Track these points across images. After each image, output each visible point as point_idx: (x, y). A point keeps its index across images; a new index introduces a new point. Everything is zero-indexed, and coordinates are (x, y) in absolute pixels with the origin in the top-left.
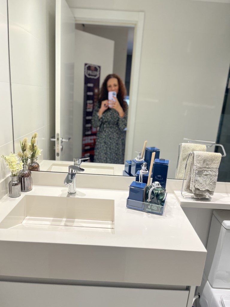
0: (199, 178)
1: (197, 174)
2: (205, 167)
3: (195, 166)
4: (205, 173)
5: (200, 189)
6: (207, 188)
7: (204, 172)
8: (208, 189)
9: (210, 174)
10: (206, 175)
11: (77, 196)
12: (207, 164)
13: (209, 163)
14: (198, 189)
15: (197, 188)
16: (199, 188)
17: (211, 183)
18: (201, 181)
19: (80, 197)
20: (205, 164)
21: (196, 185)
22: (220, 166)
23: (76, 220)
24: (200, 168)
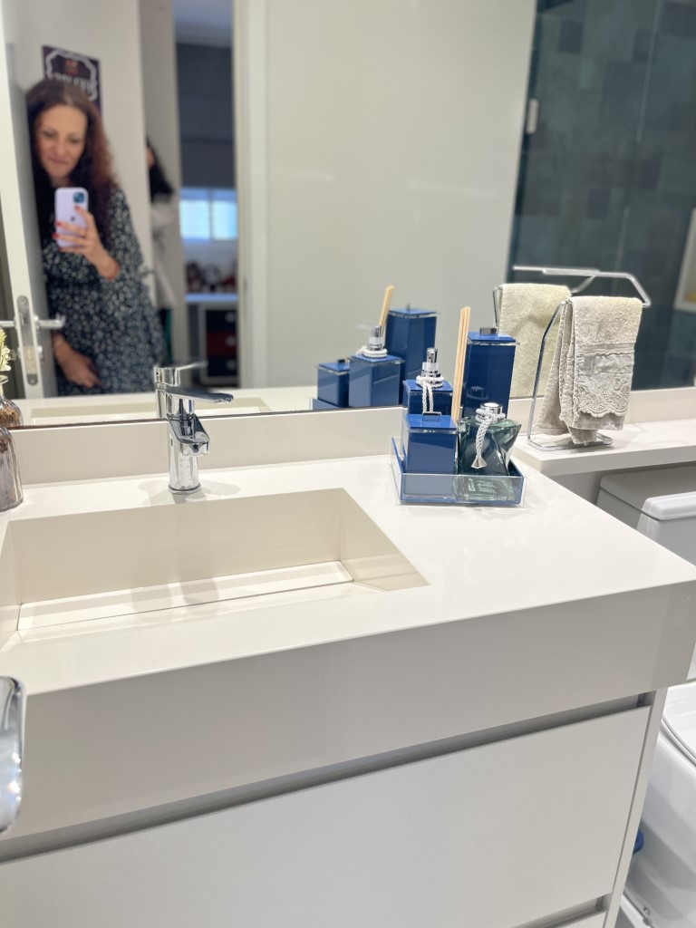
0: (587, 382)
1: (582, 369)
2: (601, 346)
3: (578, 342)
4: (601, 365)
5: (593, 415)
6: (610, 409)
7: (599, 361)
8: (613, 411)
9: (615, 364)
10: (605, 369)
11: (210, 497)
12: (608, 336)
13: (612, 330)
14: (588, 415)
15: (584, 411)
16: (589, 412)
17: (618, 393)
18: (592, 390)
19: (224, 497)
20: (603, 335)
21: (582, 404)
22: (639, 338)
23: (216, 580)
24: (591, 348)
